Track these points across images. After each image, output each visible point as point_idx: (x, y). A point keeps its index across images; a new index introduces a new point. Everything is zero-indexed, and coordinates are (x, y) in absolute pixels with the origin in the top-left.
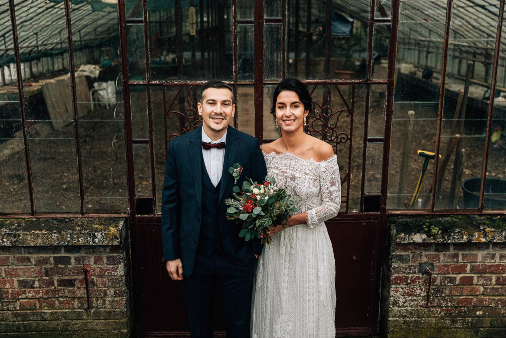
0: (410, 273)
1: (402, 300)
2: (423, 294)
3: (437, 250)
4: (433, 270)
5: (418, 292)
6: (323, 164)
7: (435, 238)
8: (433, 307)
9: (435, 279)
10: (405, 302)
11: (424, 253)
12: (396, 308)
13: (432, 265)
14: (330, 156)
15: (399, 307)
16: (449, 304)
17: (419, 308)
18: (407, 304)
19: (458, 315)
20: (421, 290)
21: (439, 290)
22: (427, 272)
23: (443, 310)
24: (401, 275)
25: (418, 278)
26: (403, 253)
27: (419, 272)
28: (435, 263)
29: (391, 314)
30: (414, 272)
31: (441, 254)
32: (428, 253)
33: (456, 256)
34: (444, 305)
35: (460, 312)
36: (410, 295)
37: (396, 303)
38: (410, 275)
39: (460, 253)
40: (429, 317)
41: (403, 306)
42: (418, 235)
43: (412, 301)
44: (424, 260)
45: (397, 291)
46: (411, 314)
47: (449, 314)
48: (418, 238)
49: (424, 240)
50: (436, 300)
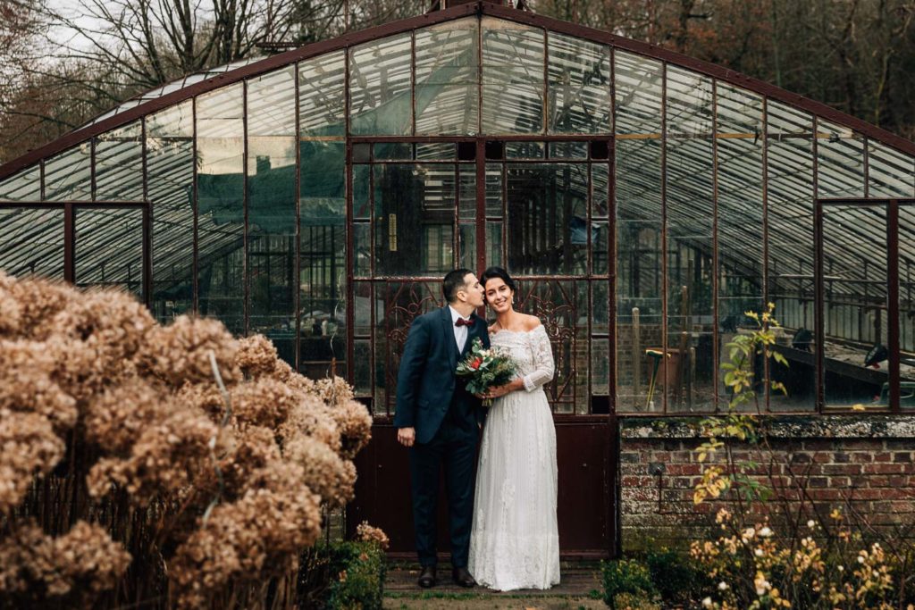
0: (640, 474)
1: (634, 505)
2: (657, 499)
3: (666, 449)
4: (664, 470)
5: (651, 496)
6: (532, 333)
7: (661, 433)
8: (668, 513)
9: (667, 481)
10: (638, 508)
11: (653, 452)
12: (629, 515)
13: (663, 464)
14: (536, 325)
15: (632, 513)
16: (685, 510)
17: (653, 514)
18: (640, 510)
19: (696, 523)
20: (654, 493)
21: (672, 495)
22: (658, 473)
23: (678, 518)
24: (631, 476)
25: (650, 480)
26: (632, 452)
27: (650, 473)
28: (667, 463)
29: (624, 522)
30: (645, 474)
31: (672, 453)
32: (658, 452)
33: (687, 455)
34: (679, 511)
35: (697, 519)
36: (642, 500)
37: (628, 509)
38: (641, 477)
39: (691, 452)
40: (665, 525)
41: (636, 513)
42: (643, 428)
43: (645, 506)
44: (654, 459)
45: (628, 495)
46: (645, 521)
47: (686, 523)
48: (644, 432)
49: (651, 434)
50: (671, 506)
